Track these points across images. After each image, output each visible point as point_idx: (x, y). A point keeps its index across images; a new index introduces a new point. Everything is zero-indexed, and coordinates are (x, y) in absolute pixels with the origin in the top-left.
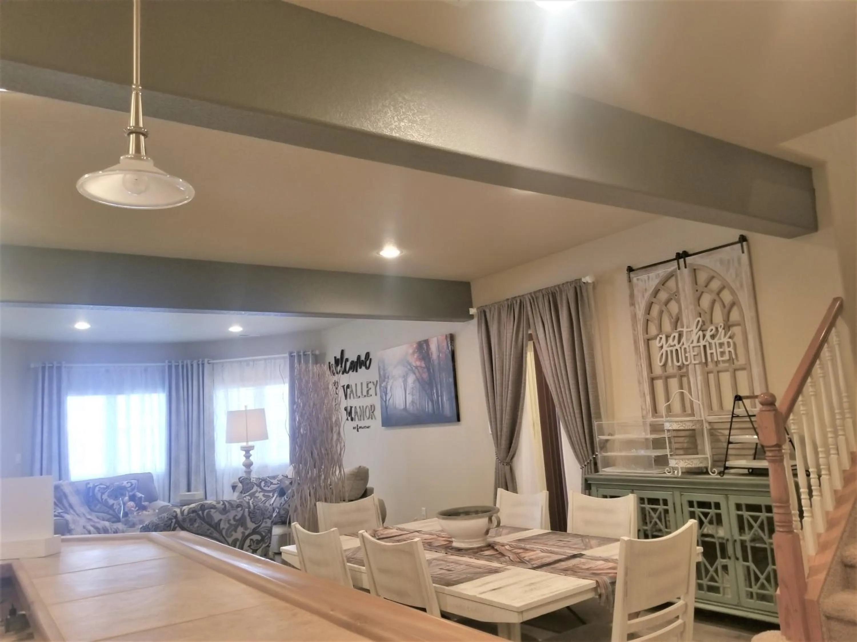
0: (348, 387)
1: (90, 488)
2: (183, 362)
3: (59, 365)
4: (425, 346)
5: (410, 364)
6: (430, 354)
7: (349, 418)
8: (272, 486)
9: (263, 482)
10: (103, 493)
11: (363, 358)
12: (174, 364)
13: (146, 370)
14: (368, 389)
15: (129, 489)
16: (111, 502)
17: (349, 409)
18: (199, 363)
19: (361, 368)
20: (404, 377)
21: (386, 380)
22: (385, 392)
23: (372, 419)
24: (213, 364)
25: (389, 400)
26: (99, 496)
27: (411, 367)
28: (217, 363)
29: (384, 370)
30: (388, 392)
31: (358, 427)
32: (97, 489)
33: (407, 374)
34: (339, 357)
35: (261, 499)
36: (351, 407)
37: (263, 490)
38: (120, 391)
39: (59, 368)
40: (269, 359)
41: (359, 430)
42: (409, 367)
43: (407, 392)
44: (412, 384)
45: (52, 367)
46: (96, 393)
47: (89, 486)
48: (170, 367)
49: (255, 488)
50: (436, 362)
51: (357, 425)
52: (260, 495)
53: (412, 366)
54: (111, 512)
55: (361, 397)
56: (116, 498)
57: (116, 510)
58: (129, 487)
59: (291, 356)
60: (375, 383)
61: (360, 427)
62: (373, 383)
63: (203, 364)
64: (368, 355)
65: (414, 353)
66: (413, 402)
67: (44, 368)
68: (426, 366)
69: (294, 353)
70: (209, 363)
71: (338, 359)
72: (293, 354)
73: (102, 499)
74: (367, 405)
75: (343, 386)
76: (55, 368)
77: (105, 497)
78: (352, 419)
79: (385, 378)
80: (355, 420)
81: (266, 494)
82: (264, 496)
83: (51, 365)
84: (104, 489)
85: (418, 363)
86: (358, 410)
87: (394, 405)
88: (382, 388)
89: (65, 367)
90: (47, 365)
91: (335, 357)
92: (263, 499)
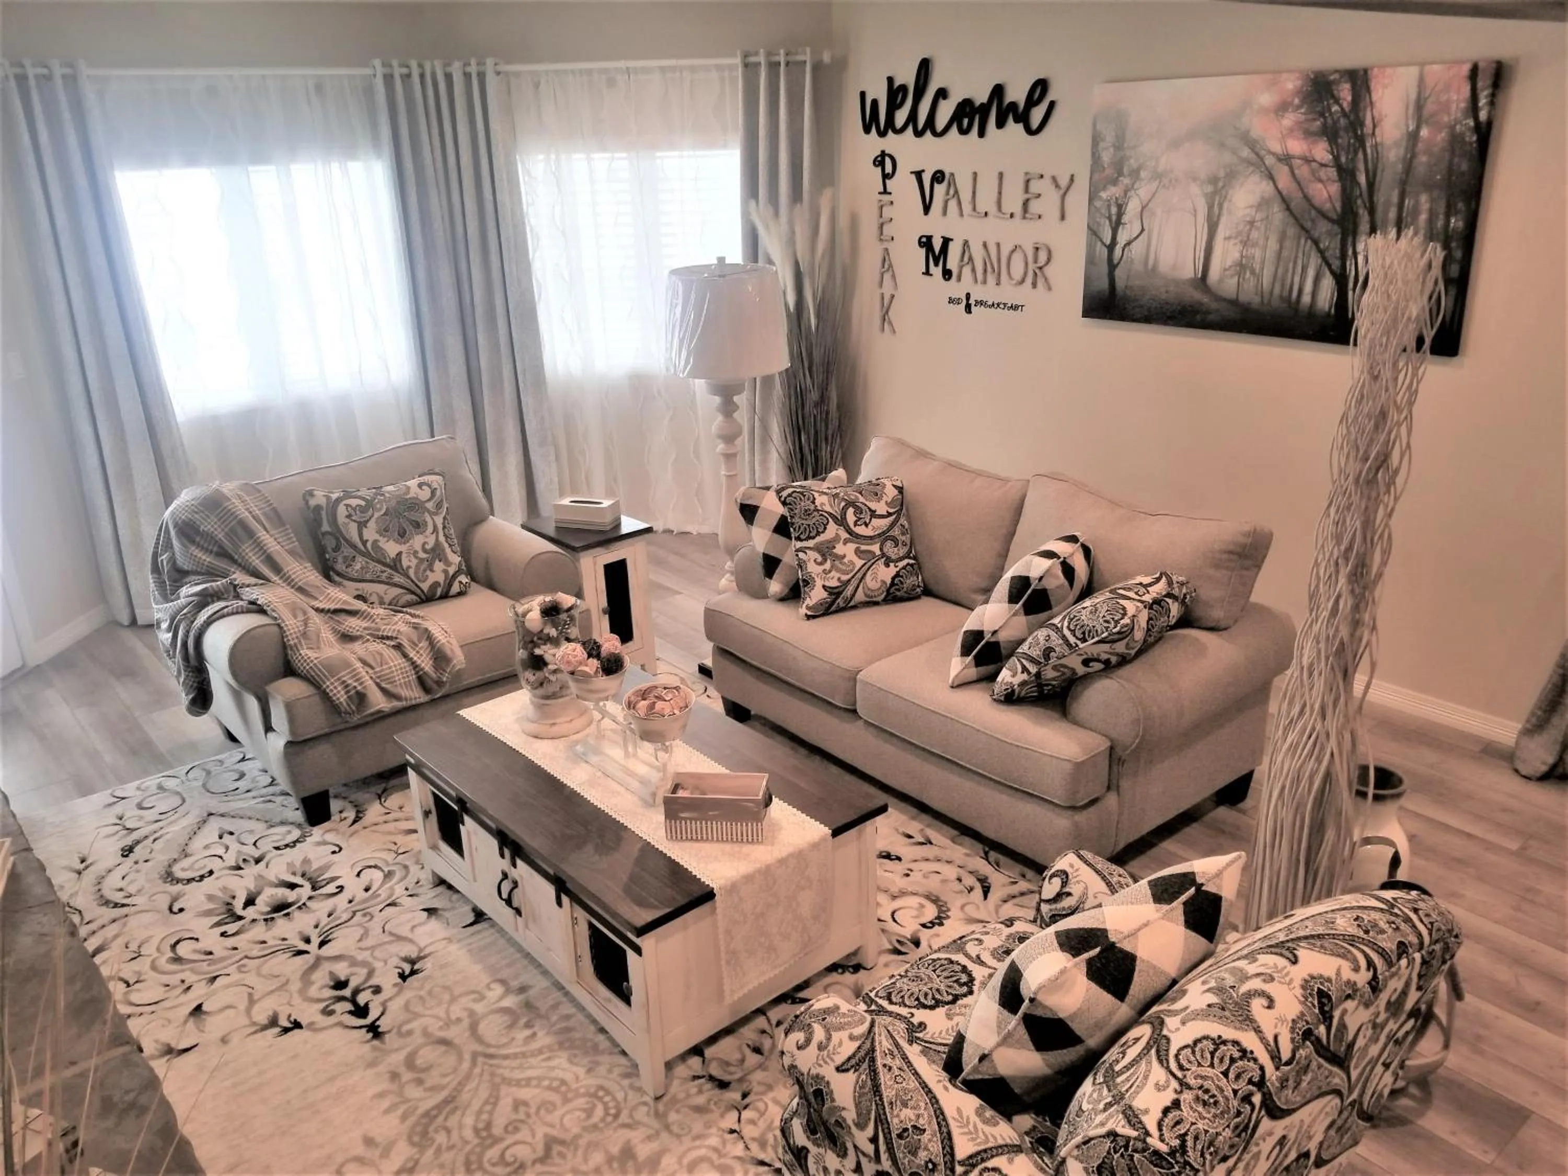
0: (938, 177)
1: (318, 508)
2: (421, 66)
3: (68, 71)
4: (1345, 92)
5: (1252, 145)
6: (1368, 122)
7: (937, 271)
8: (875, 522)
9: (851, 511)
10: (362, 525)
11: (1017, 94)
12: (398, 72)
13: (319, 88)
14: (1027, 196)
15: (430, 505)
16: (391, 548)
17: (937, 245)
18: (468, 69)
19: (1000, 124)
20: (1214, 180)
21: (1126, 181)
22: (1114, 218)
23: (1034, 285)
24: (507, 74)
25: (1129, 244)
26: (352, 531)
27: (1257, 154)
28: (517, 74)
29: (1119, 146)
30: (1125, 219)
31: (972, 301)
32: (342, 511)
33: (1231, 175)
34: (907, 77)
35: (851, 562)
36: (946, 241)
37: (854, 536)
38: (259, 157)
39: (71, 80)
40: (673, 69)
41: (973, 308)
42: (1246, 152)
43: (1221, 233)
44: (1253, 211)
45: (49, 78)
46: (191, 160)
47: (313, 502)
48: (388, 79)
49: (832, 529)
50: (1393, 155)
51: (968, 296)
52: (847, 550)
53: (1263, 153)
54: (398, 579)
55: (990, 216)
56: (402, 535)
57: (411, 573)
58: (429, 500)
59: (749, 68)
60: (1064, 182)
61: (979, 303)
62: (1054, 179)
63: (482, 76)
64: (1041, 87)
65: (1282, 108)
66: (1242, 267)
67: (22, 79)
68: (1336, 158)
69: (756, 54)
70: (498, 73)
71: (903, 88)
72: (753, 59)
73: (364, 543)
74: (1018, 243)
75: (919, 175)
76: (59, 82)
77: (370, 534)
78: (947, 274)
79: (1120, 173)
80: (959, 279)
81: (863, 547)
82: (858, 552)
83: (45, 71)
84: (364, 510)
85: (1297, 146)
86: (978, 254)
87: (1151, 262)
88: (1098, 204)
89: (88, 76)
90: (31, 72)
91: (890, 80)
92: (859, 563)
